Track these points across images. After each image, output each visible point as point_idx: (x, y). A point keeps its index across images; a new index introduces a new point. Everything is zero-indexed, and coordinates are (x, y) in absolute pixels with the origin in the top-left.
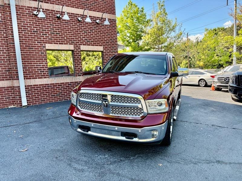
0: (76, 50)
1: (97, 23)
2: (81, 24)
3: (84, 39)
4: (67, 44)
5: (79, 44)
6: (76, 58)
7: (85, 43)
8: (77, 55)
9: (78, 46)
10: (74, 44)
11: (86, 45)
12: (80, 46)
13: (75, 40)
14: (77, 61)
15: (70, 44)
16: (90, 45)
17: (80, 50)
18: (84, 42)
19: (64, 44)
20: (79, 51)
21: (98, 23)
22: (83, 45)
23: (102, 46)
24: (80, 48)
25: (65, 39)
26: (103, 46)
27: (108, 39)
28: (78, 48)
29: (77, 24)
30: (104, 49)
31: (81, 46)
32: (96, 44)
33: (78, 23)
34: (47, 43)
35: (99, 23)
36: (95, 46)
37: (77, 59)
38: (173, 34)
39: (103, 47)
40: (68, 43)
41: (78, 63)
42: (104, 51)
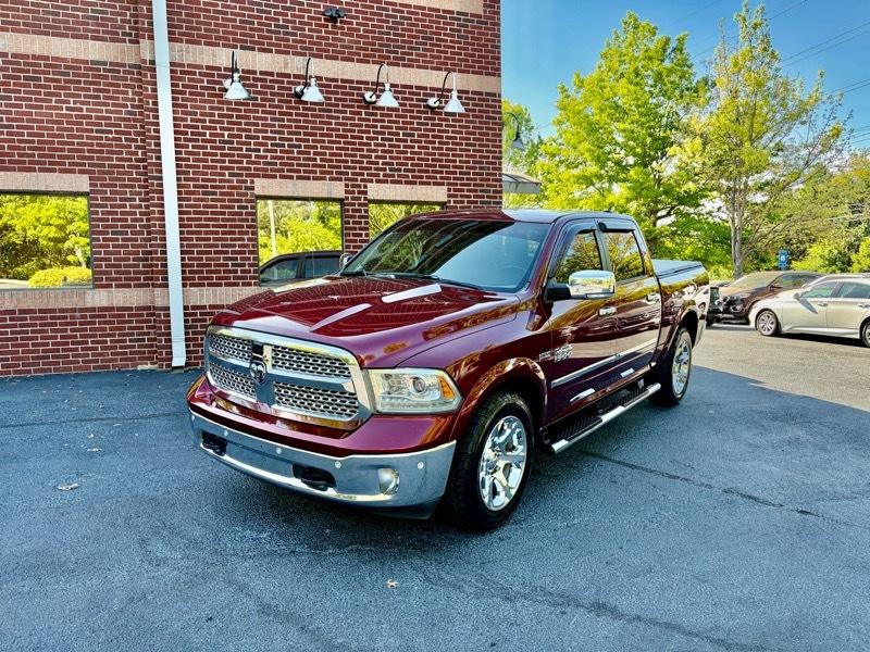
0: (353, 198)
1: (428, 107)
2: (372, 114)
3: (381, 161)
4: (324, 179)
5: (362, 180)
6: (351, 225)
7: (384, 175)
8: (354, 217)
9: (359, 186)
10: (346, 179)
11: (386, 182)
12: (365, 187)
13: (349, 168)
14: (354, 235)
15: (332, 179)
16: (400, 182)
17: (365, 199)
18: (381, 173)
19: (315, 179)
20: (362, 201)
21: (432, 108)
22: (378, 181)
23: (443, 184)
24: (366, 193)
25: (318, 162)
26: (448, 184)
27: (468, 162)
28: (359, 192)
29: (360, 113)
30: (449, 196)
31: (369, 184)
32: (422, 177)
33: (363, 111)
34: (258, 176)
35: (435, 108)
36: (418, 186)
37: (355, 229)
38: (799, 135)
39: (446, 187)
40: (328, 176)
41: (356, 241)
42: (450, 201)
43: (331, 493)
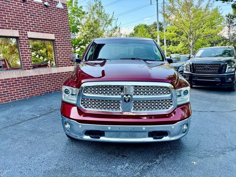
0: (22, 37)
1: (45, 5)
2: (26, 5)
3: (31, 23)
4: (10, 29)
5: (25, 30)
6: (23, 47)
7: (33, 29)
8: (24, 44)
9: (24, 32)
10: (19, 29)
11: (34, 31)
12: (27, 33)
13: (19, 25)
14: (25, 51)
15: (13, 29)
16: (39, 32)
17: (27, 37)
18: (32, 28)
19: (6, 29)
20: (26, 38)
21: (46, 6)
22: (31, 31)
23: (53, 33)
24: (27, 35)
25: (7, 22)
26: (55, 33)
27: (60, 26)
28: (24, 35)
29: (21, 4)
30: (55, 37)
31: (28, 32)
32: (46, 30)
33: (22, 4)
35: (48, 6)
36: (45, 33)
37: (25, 49)
39: (54, 35)
40: (12, 28)
41: (26, 53)
42: (56, 39)
43: (166, 138)
